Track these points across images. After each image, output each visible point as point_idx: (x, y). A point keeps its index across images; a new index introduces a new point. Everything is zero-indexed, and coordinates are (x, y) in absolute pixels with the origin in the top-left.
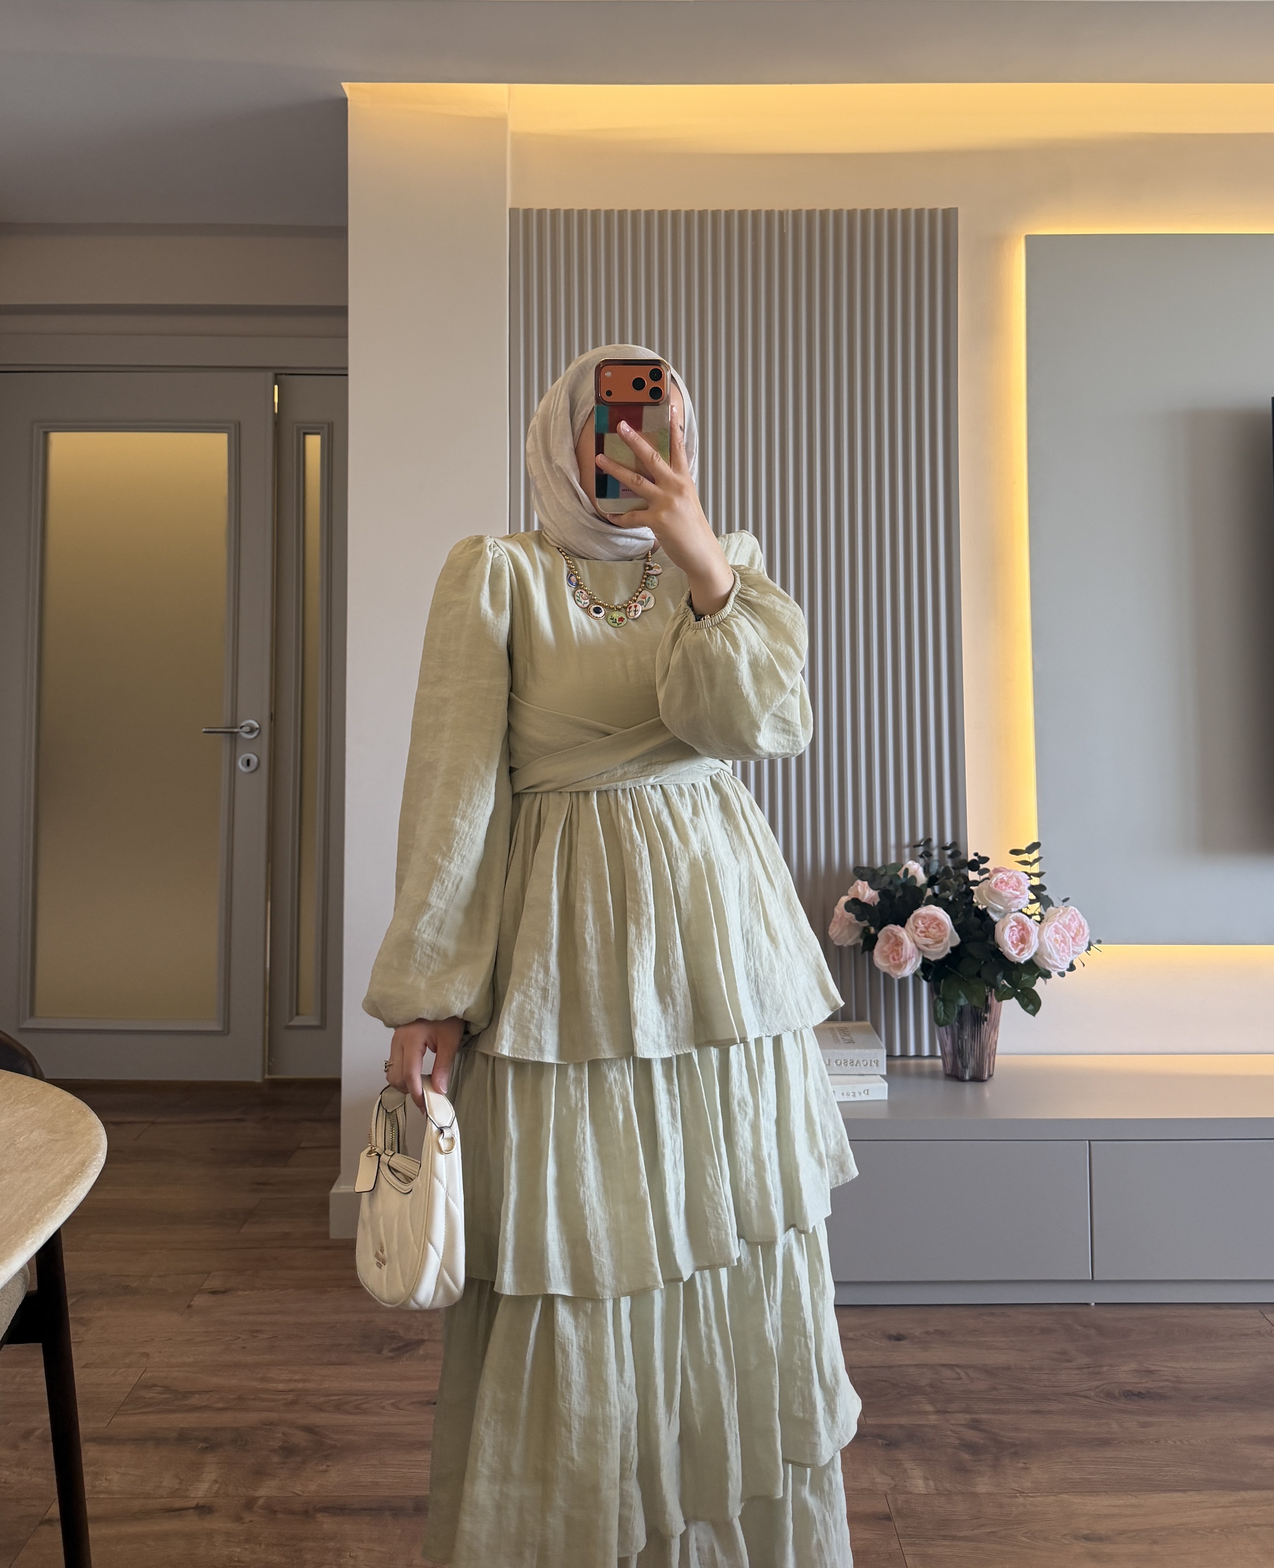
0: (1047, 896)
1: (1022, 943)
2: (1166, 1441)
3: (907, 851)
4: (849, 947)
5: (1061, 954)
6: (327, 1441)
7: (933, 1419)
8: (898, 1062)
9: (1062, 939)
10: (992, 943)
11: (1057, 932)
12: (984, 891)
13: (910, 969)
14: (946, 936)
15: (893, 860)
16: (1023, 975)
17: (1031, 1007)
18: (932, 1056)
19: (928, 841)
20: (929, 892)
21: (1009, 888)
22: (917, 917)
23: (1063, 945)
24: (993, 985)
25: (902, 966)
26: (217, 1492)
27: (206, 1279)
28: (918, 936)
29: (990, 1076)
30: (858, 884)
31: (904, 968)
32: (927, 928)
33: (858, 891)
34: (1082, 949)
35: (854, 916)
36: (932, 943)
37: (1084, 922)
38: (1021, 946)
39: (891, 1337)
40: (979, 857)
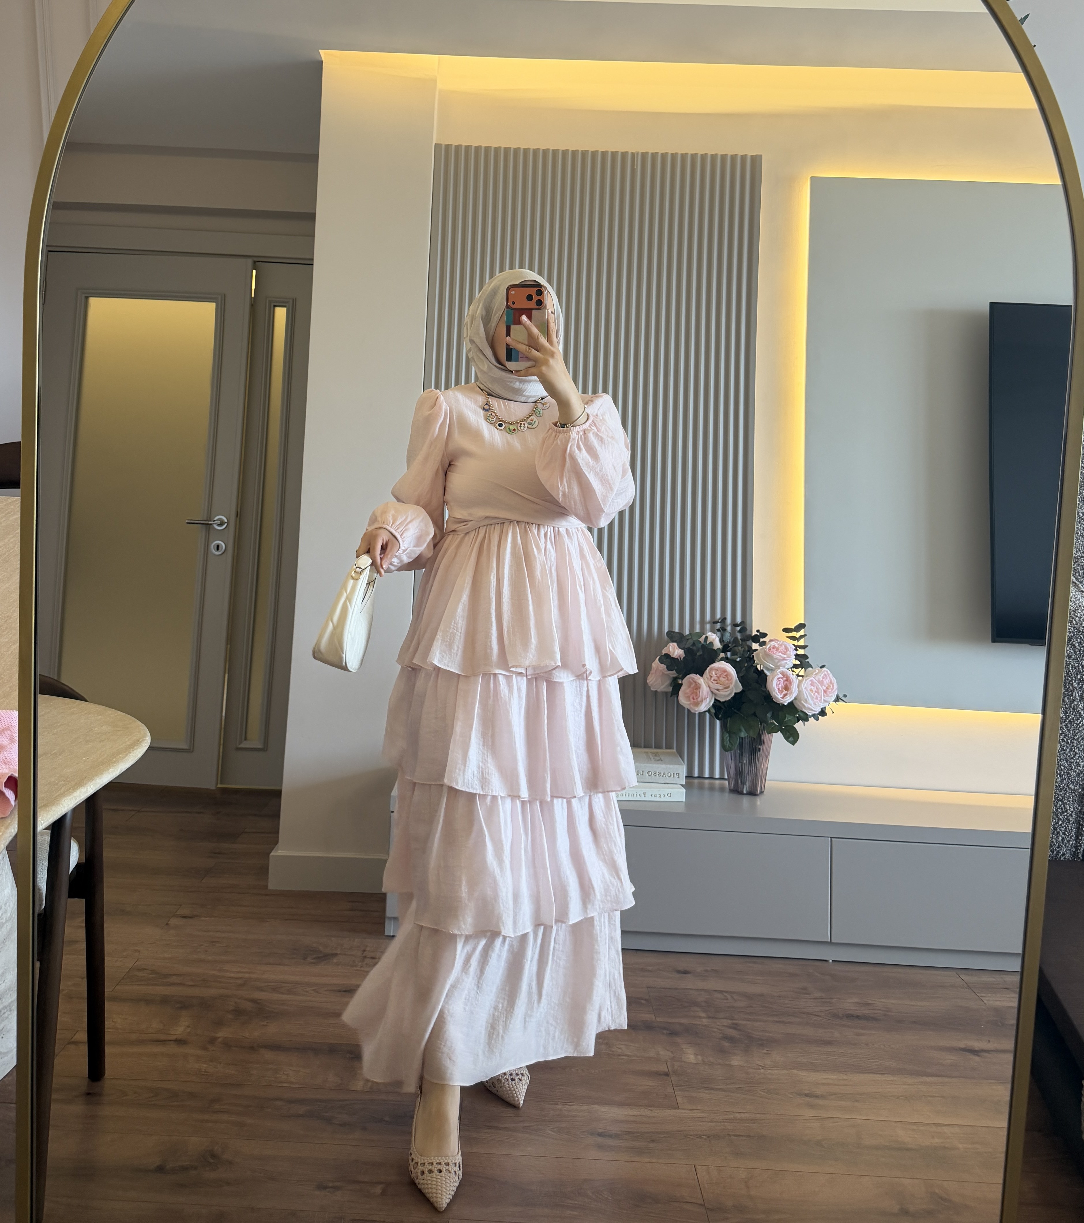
0: (808, 663)
1: (786, 690)
3: (708, 626)
4: (663, 693)
5: (816, 702)
6: (266, 1009)
7: (705, 1021)
8: (696, 781)
9: (817, 690)
10: (764, 690)
11: (812, 685)
12: (762, 655)
13: (705, 706)
14: (732, 684)
15: (698, 629)
16: (787, 716)
17: (791, 739)
18: (722, 778)
19: (724, 620)
20: (722, 655)
21: (781, 654)
22: (712, 669)
23: (816, 694)
24: (765, 722)
25: (699, 704)
27: (179, 909)
28: (712, 683)
29: (762, 792)
30: (670, 645)
31: (701, 705)
32: (718, 678)
33: (669, 651)
34: (831, 699)
35: (665, 666)
36: (722, 688)
37: (834, 680)
38: (785, 692)
39: (679, 972)
40: (760, 633)
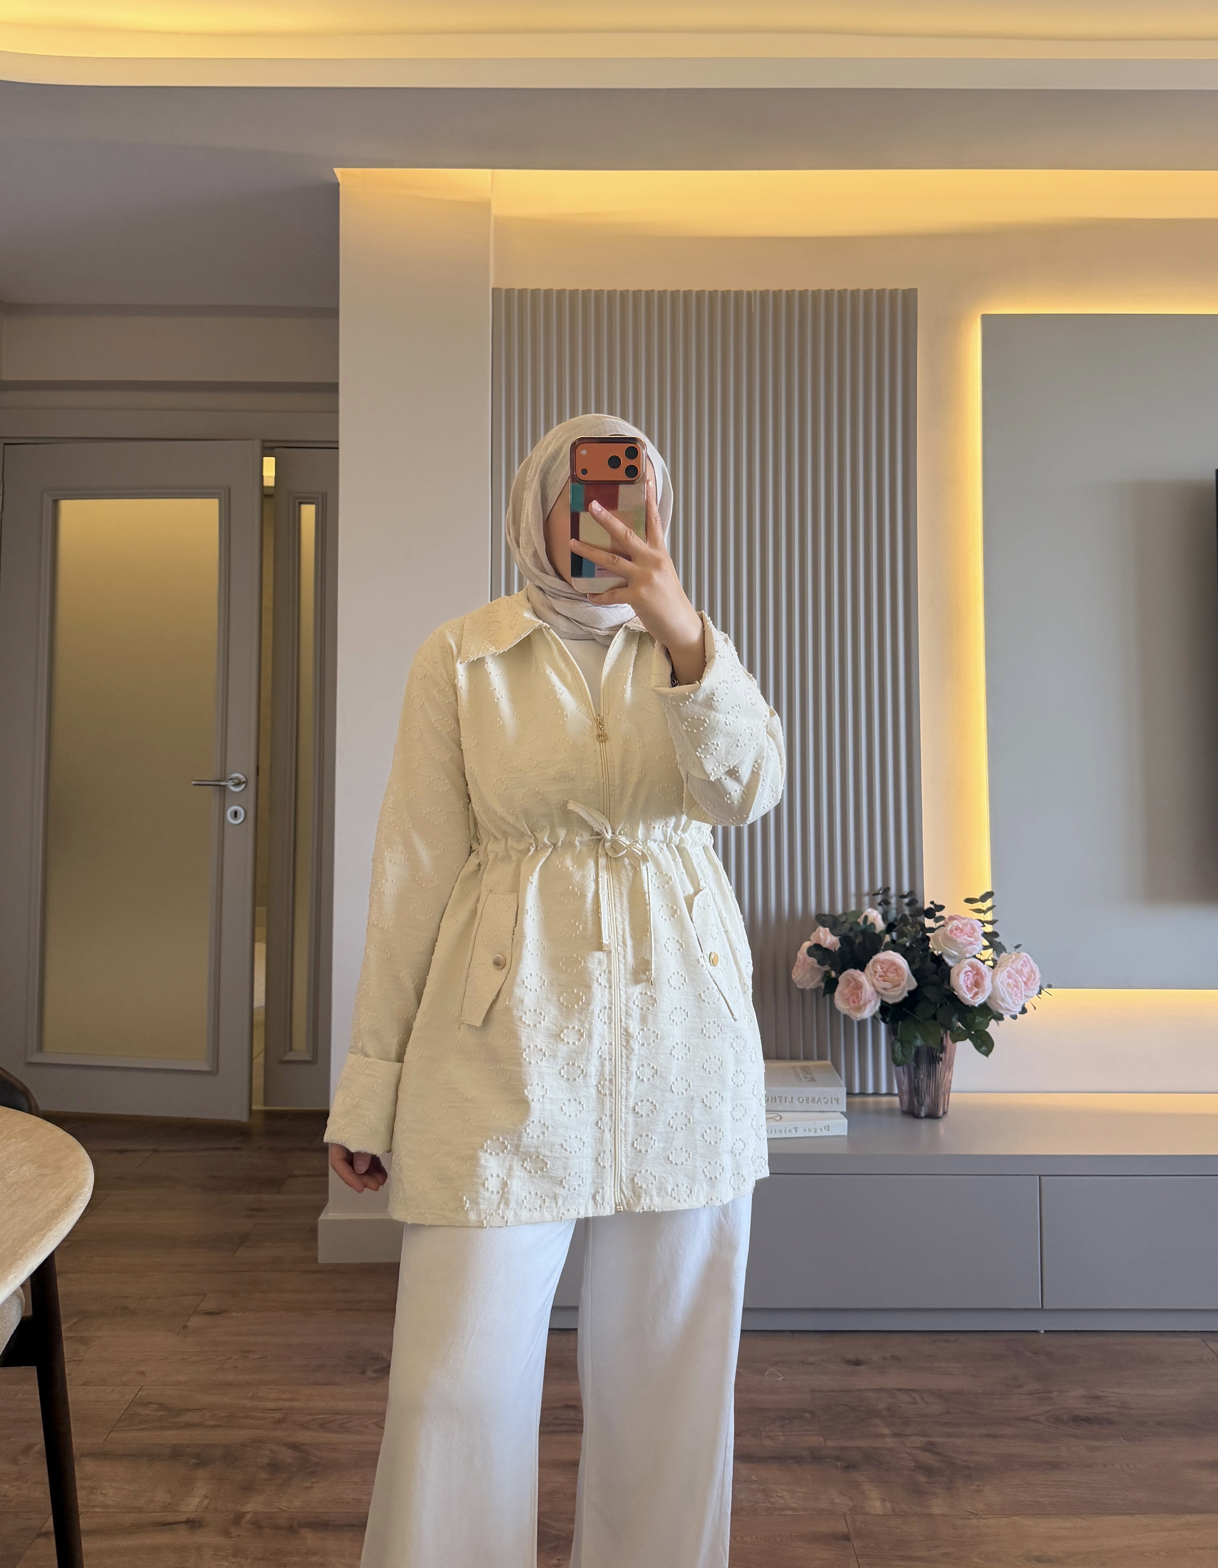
0: (1000, 943)
1: (976, 987)
2: (1113, 1465)
3: (866, 899)
4: (812, 990)
5: (1014, 998)
6: (312, 1458)
7: (890, 1442)
8: (857, 1100)
9: (1015, 984)
10: (948, 987)
11: (1009, 977)
12: (940, 938)
13: (870, 1010)
14: (903, 981)
15: (853, 907)
16: (977, 1017)
17: (984, 1048)
18: (890, 1094)
19: (886, 890)
20: (887, 938)
21: (964, 934)
22: (876, 962)
23: (1015, 989)
25: (862, 1008)
26: (206, 1508)
27: (202, 1301)
28: (877, 980)
29: (945, 1113)
30: (820, 930)
31: (864, 1010)
32: (885, 973)
33: (819, 937)
34: (1034, 993)
35: (816, 961)
36: (890, 987)
37: (1036, 968)
38: (975, 990)
39: (850, 1362)
40: (935, 905)
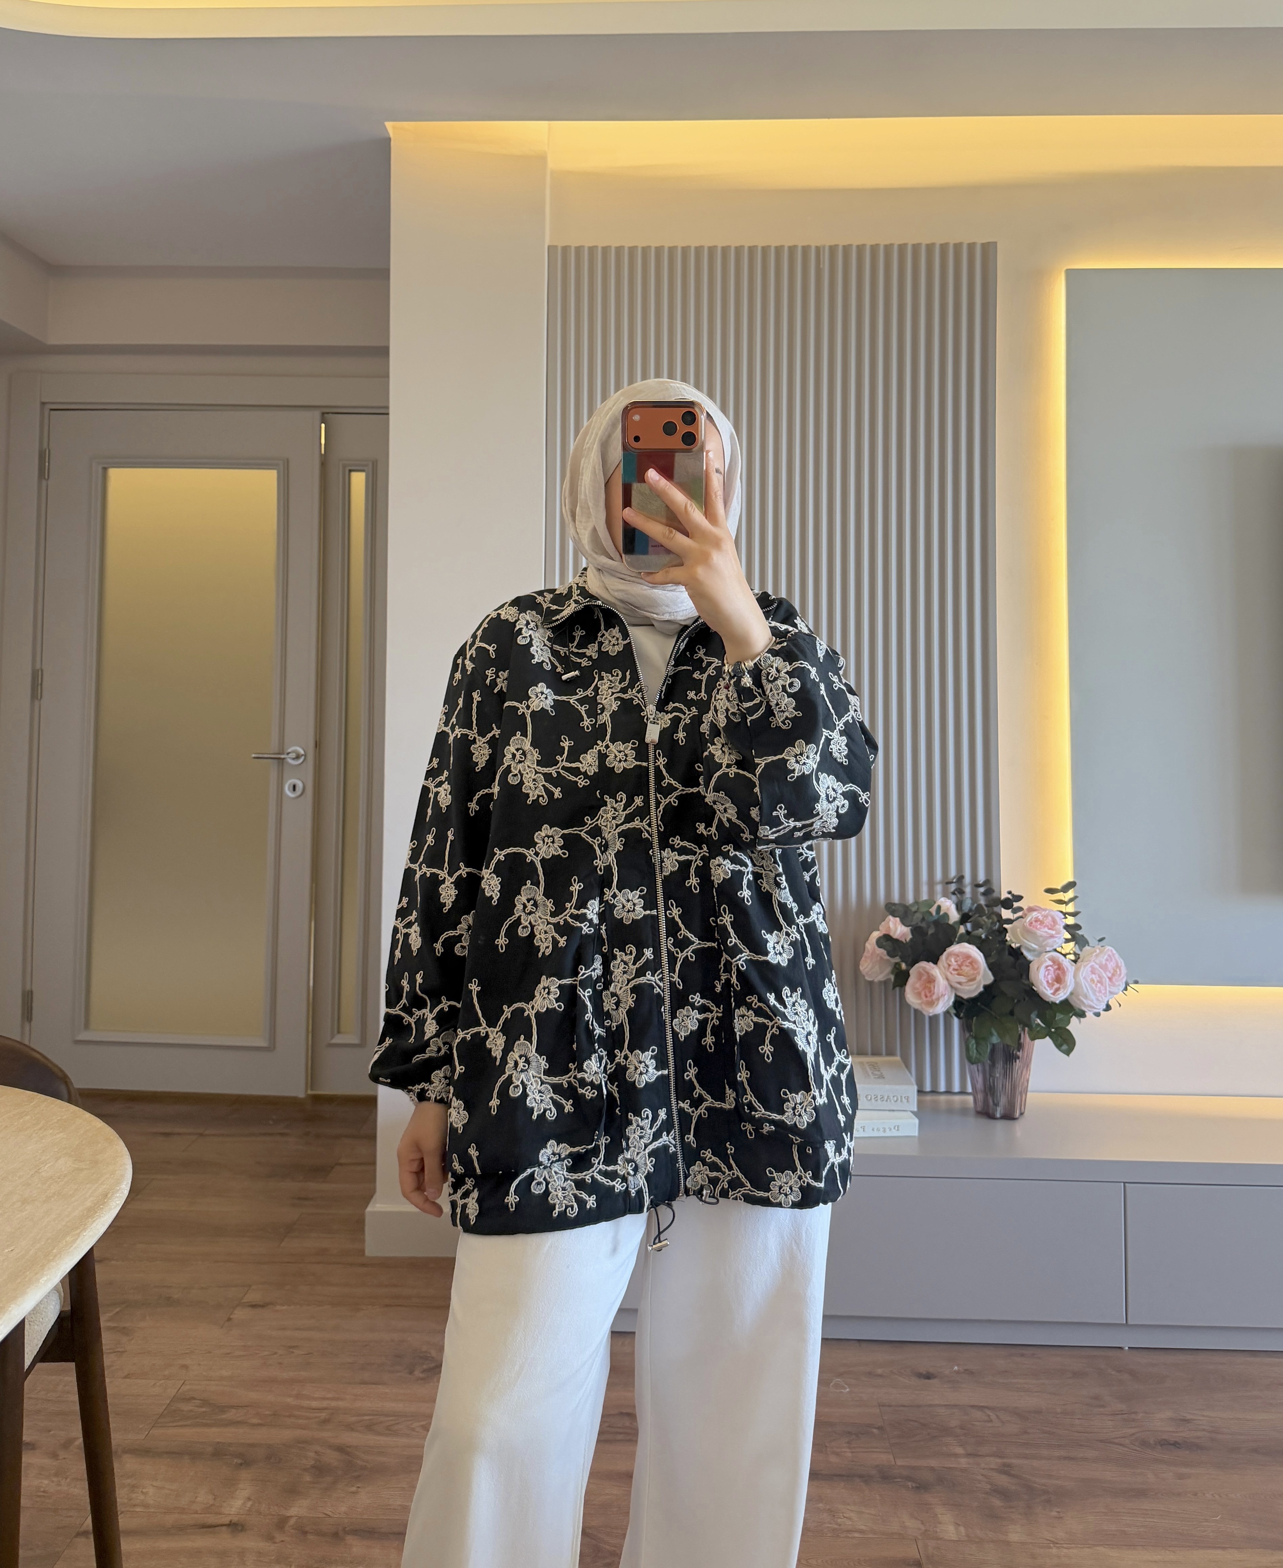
0: (1083, 936)
1: (1057, 983)
2: (1204, 1494)
3: (939, 888)
4: (881, 982)
5: (1098, 994)
6: (358, 1462)
7: (963, 1462)
8: (929, 1098)
10: (1026, 982)
11: (1092, 972)
12: (1018, 930)
13: (944, 1004)
14: (979, 975)
15: (925, 896)
16: (1057, 1014)
17: (1065, 1047)
18: (963, 1092)
19: (960, 878)
20: (962, 930)
21: (1045, 927)
22: (950, 955)
23: (1099, 985)
24: (1028, 1024)
25: (934, 1003)
26: (249, 1510)
27: (247, 1292)
28: (951, 973)
29: (1022, 1114)
30: (890, 920)
31: (937, 1005)
32: (960, 966)
33: (889, 927)
34: (1119, 989)
35: (885, 952)
36: (965, 981)
37: (1121, 962)
38: (1057, 985)
39: (920, 1376)
40: (1013, 895)
